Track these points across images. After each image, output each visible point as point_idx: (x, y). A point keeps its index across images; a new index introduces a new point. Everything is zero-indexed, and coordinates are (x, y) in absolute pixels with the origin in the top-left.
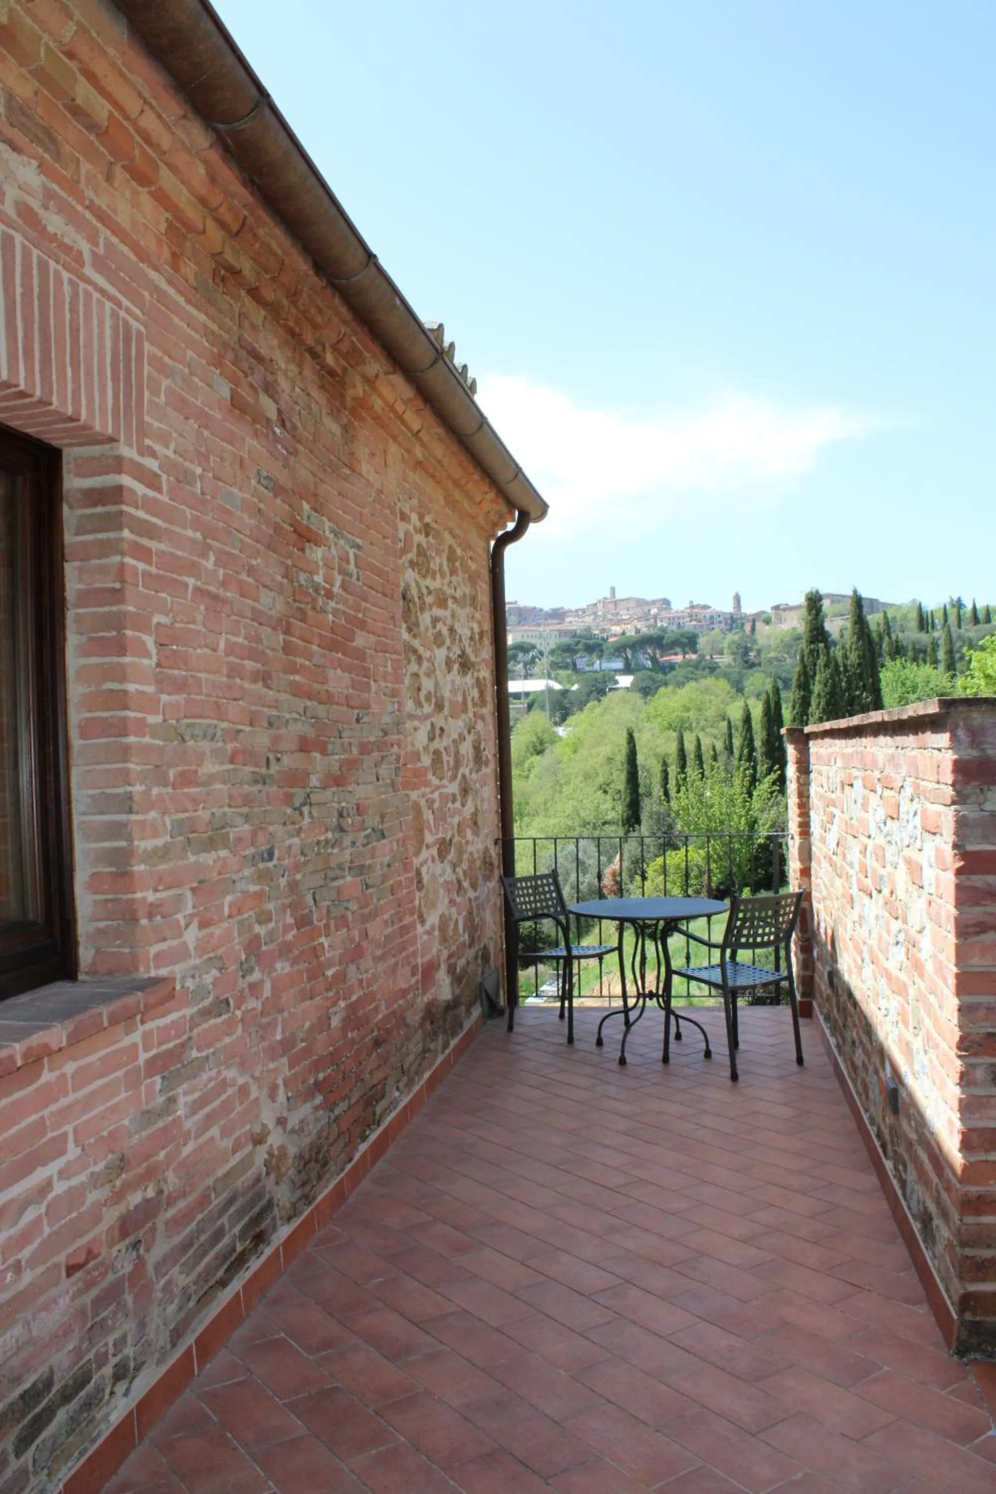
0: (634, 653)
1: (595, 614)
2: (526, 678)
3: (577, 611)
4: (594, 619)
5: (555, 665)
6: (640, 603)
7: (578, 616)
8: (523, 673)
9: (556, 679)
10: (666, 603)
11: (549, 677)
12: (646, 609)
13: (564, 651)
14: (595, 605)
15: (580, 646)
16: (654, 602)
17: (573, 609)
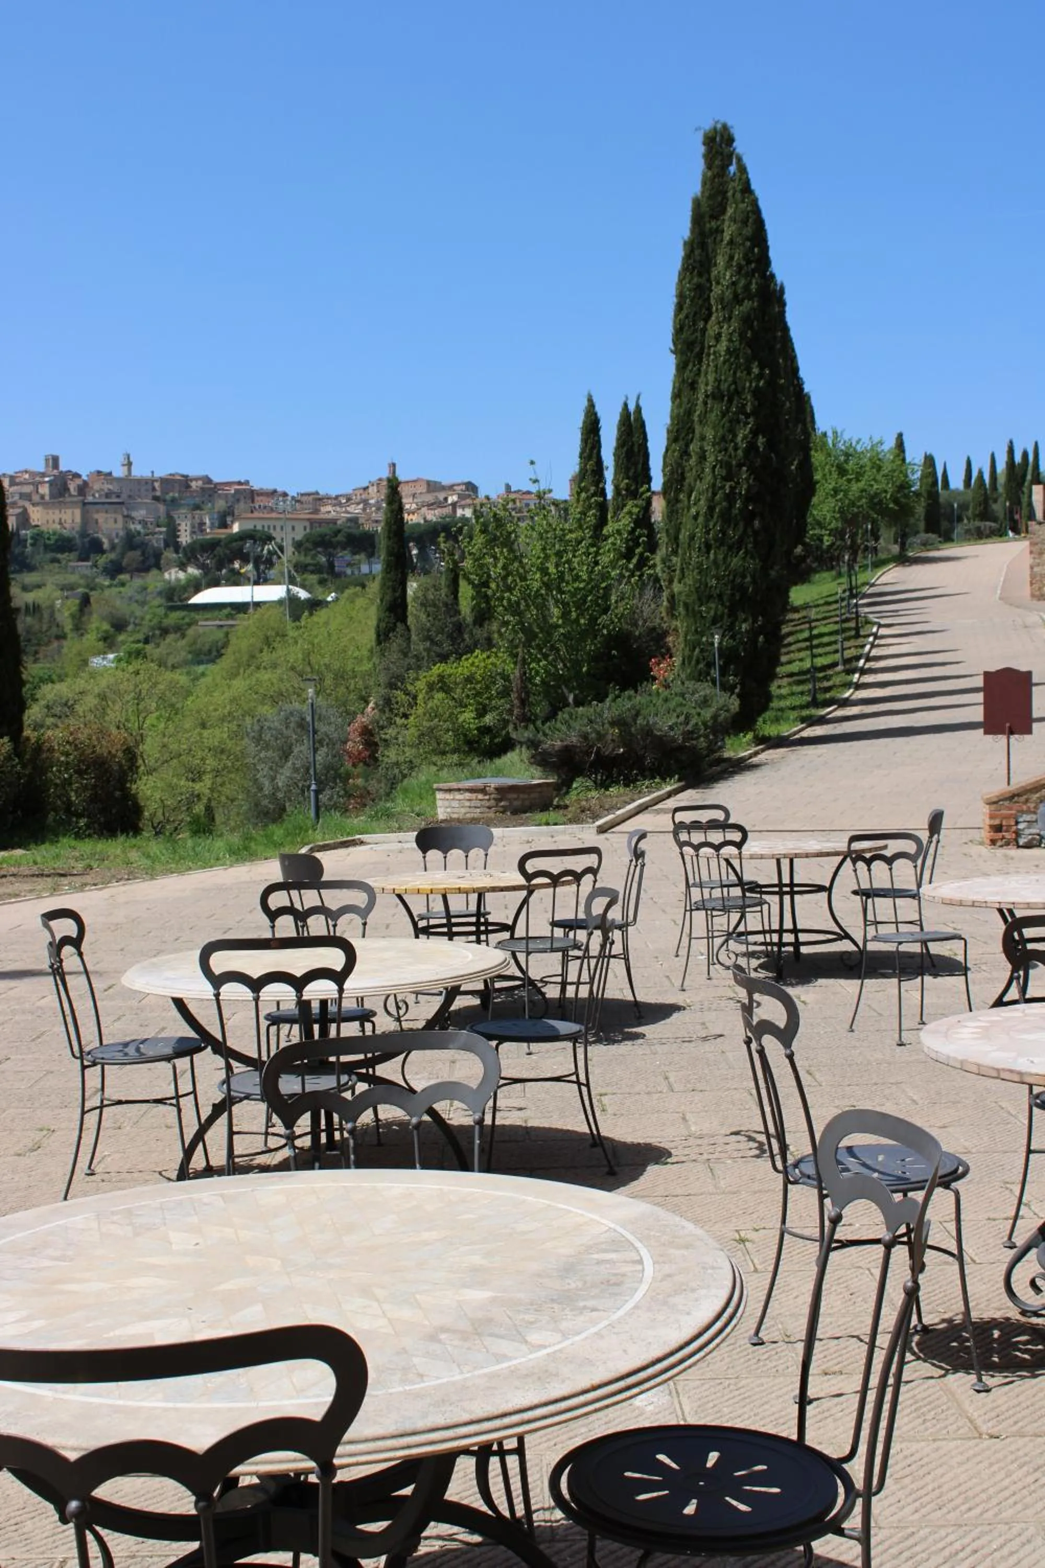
0: (422, 549)
1: (365, 502)
2: (257, 583)
3: (337, 497)
4: (364, 509)
5: (301, 568)
6: (433, 486)
7: (340, 504)
8: (253, 575)
9: (303, 587)
10: (471, 488)
11: (292, 581)
12: (441, 496)
13: (316, 544)
14: (366, 489)
15: (340, 538)
16: (451, 488)
17: (334, 495)
